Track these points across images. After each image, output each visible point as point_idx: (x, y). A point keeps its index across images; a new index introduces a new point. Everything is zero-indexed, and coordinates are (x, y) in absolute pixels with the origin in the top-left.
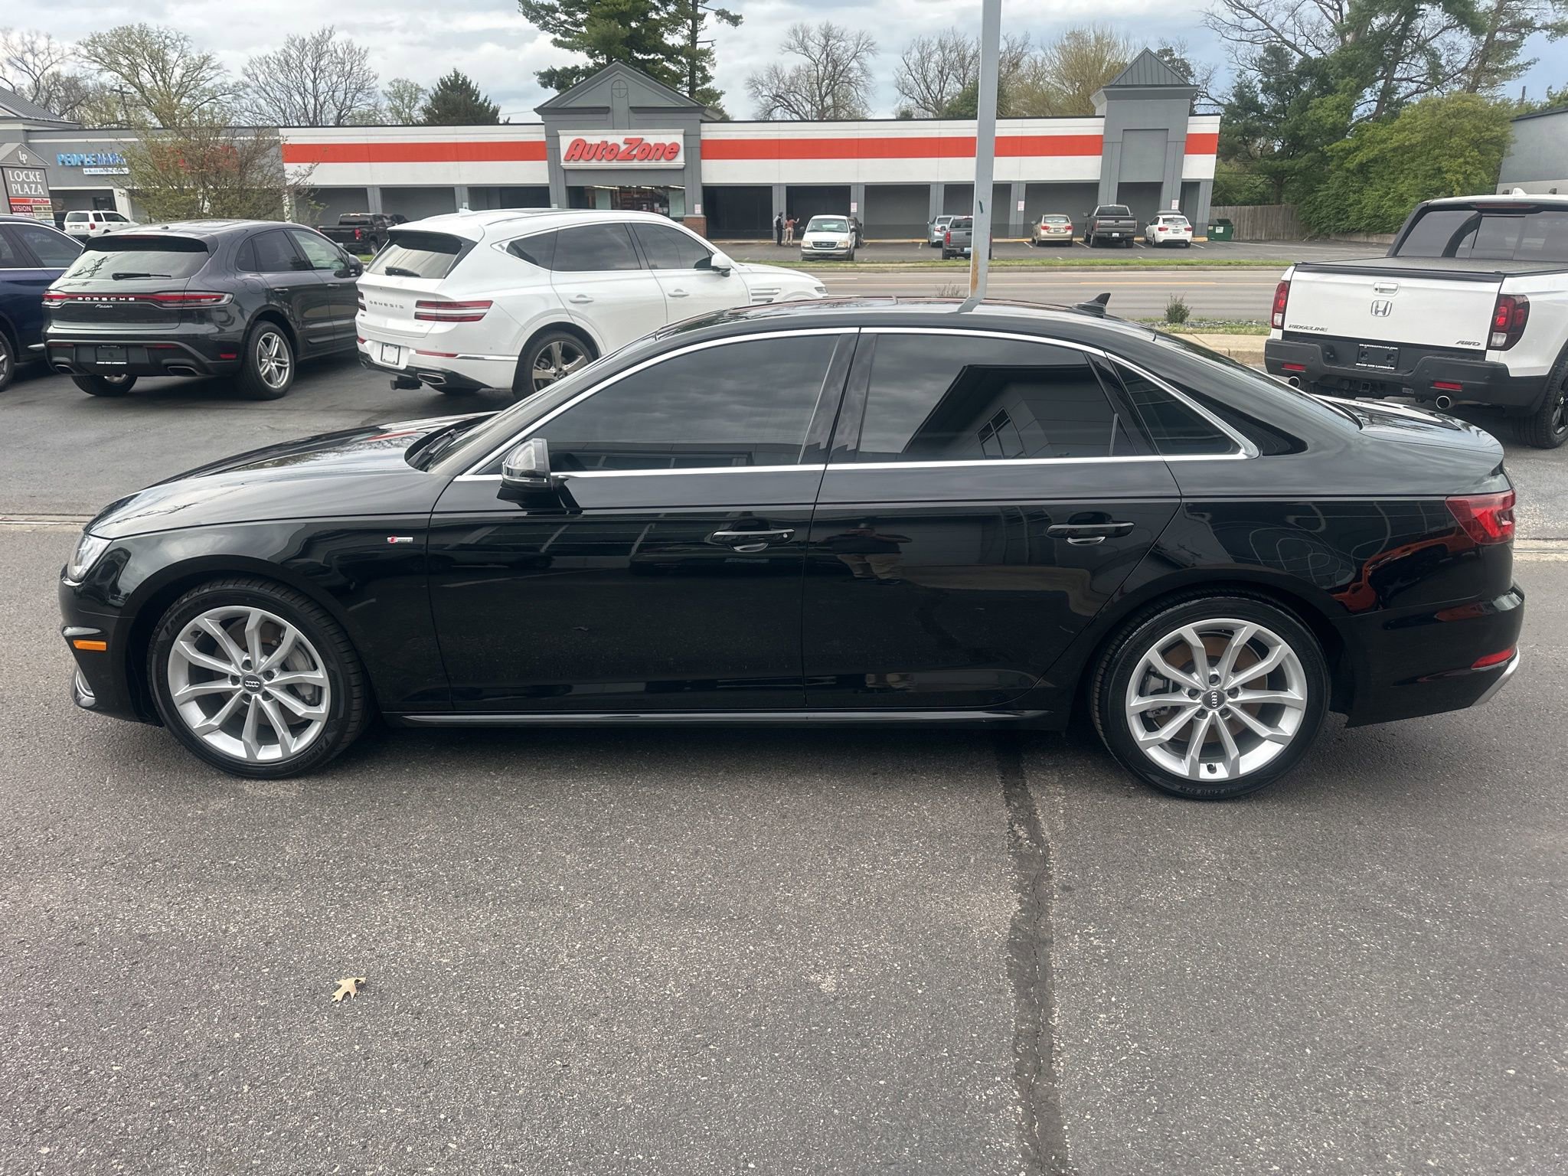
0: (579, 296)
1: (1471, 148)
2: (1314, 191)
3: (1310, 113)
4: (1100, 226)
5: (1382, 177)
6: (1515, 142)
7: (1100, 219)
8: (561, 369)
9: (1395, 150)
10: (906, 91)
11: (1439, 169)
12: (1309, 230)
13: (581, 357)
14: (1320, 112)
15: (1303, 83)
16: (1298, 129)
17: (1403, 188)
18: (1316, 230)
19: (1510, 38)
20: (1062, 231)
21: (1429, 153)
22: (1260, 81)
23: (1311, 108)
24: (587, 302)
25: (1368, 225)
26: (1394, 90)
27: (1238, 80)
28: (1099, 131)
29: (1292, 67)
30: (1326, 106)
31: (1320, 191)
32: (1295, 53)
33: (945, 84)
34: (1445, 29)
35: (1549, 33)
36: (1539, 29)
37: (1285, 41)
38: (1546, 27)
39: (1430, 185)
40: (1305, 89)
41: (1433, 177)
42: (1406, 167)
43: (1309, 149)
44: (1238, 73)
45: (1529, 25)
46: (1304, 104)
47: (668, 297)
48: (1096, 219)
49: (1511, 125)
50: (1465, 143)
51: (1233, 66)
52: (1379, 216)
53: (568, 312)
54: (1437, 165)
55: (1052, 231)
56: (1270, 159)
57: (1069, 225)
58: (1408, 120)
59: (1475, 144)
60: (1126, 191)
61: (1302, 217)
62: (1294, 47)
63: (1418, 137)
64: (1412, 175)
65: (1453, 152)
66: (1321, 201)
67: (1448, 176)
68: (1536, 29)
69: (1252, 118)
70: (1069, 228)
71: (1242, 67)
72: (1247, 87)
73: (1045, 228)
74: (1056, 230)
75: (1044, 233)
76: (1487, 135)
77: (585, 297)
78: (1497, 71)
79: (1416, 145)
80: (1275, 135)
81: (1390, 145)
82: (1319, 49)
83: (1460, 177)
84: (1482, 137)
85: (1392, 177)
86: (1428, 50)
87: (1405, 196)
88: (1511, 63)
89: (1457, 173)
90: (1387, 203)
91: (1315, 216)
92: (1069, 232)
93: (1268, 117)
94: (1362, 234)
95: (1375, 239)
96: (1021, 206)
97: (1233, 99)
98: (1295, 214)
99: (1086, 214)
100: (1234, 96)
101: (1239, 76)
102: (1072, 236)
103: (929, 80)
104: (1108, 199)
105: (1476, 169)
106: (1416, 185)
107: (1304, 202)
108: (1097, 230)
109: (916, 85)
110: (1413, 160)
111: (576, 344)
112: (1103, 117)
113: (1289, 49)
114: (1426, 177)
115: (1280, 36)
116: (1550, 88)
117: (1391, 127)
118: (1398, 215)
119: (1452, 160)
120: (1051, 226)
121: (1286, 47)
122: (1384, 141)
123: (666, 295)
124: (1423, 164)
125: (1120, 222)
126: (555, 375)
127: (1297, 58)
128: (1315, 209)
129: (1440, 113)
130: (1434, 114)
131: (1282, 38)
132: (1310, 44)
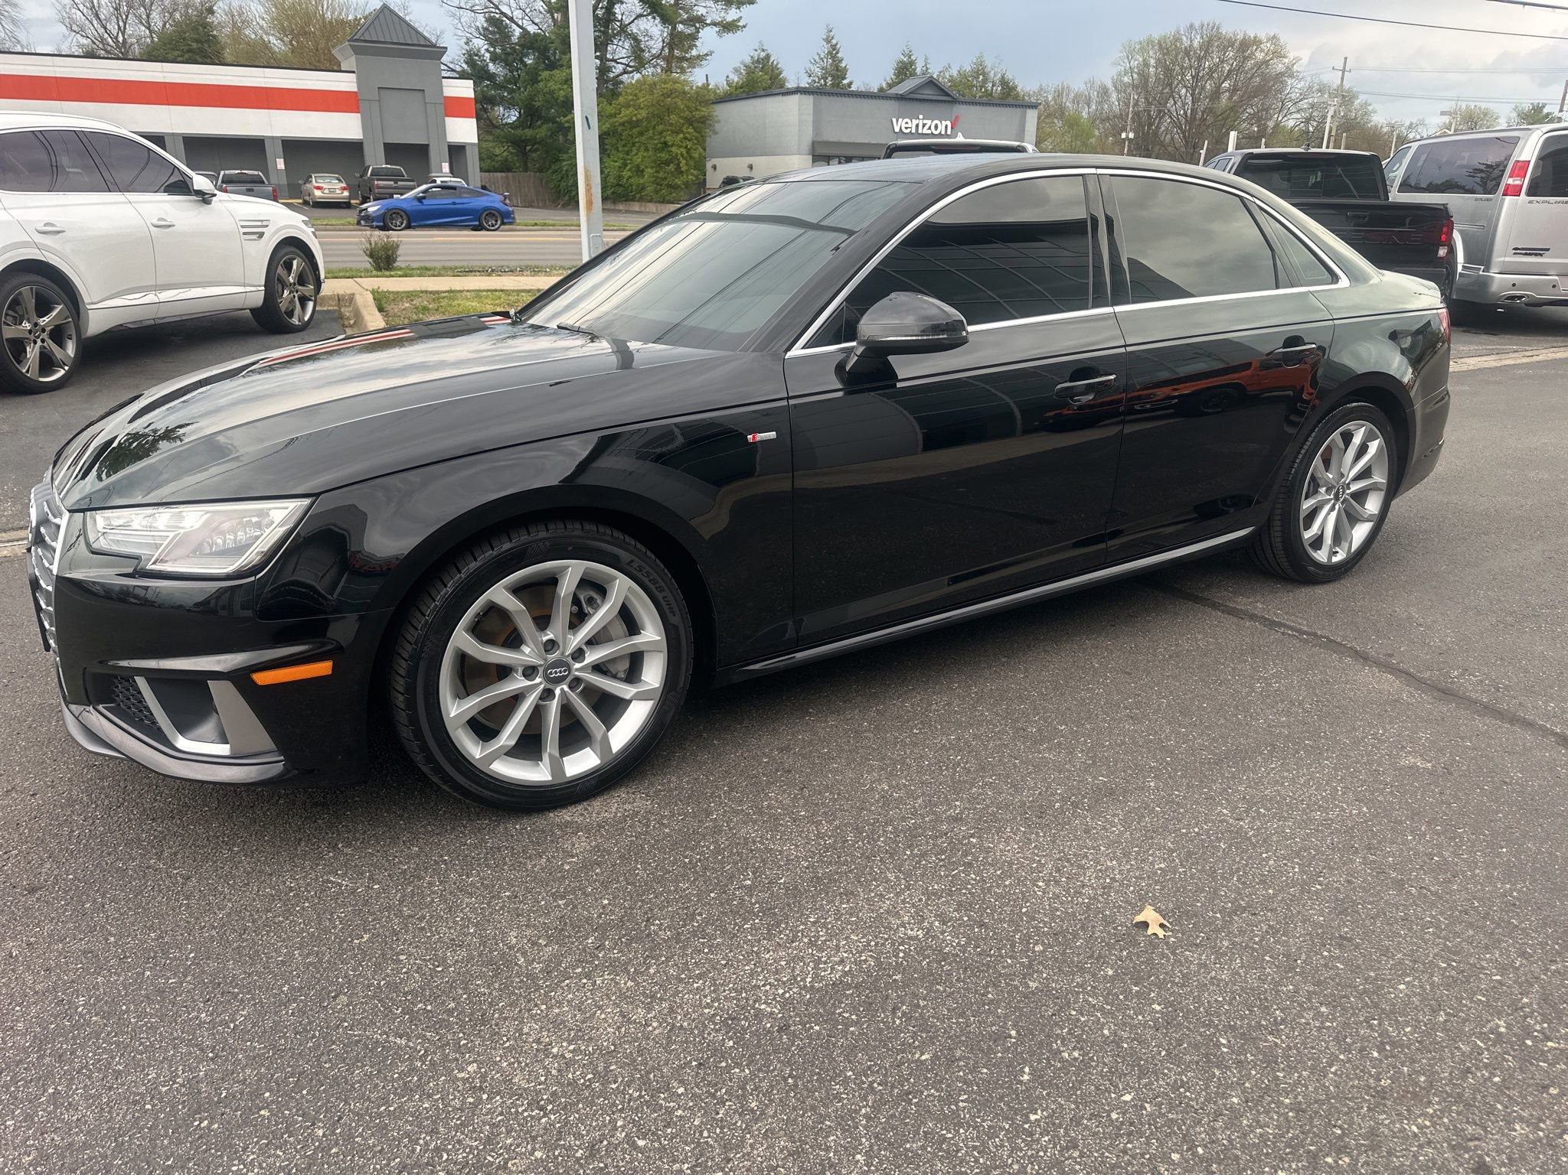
0: (46, 225)
1: (686, 125)
2: (559, 160)
3: (541, 85)
4: (379, 187)
5: (617, 149)
6: (719, 121)
7: (378, 180)
8: (36, 325)
9: (623, 124)
10: (75, 28)
11: (665, 143)
12: (559, 198)
13: (60, 307)
14: (552, 85)
15: (527, 55)
16: (533, 100)
17: (638, 160)
18: (567, 198)
19: (689, 31)
20: (338, 191)
21: (654, 128)
22: (487, 50)
23: (542, 80)
24: (59, 232)
25: (613, 193)
26: (609, 69)
27: (466, 47)
28: (353, 88)
29: (514, 39)
30: (556, 79)
31: (564, 160)
32: (514, 26)
33: (125, 24)
34: (640, 16)
35: (717, 29)
36: (710, 25)
37: (502, 13)
38: (714, 24)
39: (660, 157)
40: (530, 62)
41: (662, 149)
42: (637, 140)
43: (547, 120)
44: (465, 40)
45: (700, 20)
46: (534, 77)
47: (152, 229)
48: (371, 180)
49: (713, 106)
50: (682, 121)
51: (460, 33)
52: (621, 185)
53: (37, 246)
54: (663, 140)
55: (327, 191)
56: (512, 129)
57: (344, 185)
58: (630, 97)
59: (690, 122)
60: (393, 151)
61: (552, 185)
62: (511, 19)
63: (643, 113)
64: (643, 148)
65: (673, 129)
66: (567, 170)
67: (674, 149)
68: (708, 25)
69: (487, 86)
70: (344, 189)
71: (468, 35)
72: (476, 55)
73: (318, 188)
74: (331, 191)
75: (318, 193)
76: (697, 114)
77: (52, 225)
78: (684, 59)
79: (641, 120)
80: (510, 104)
81: (621, 119)
82: (536, 24)
83: (684, 151)
84: (694, 116)
85: (626, 149)
86: (630, 34)
87: (642, 167)
88: (694, 52)
89: (680, 147)
90: (626, 173)
91: (563, 184)
92: (346, 194)
93: (502, 87)
94: (609, 202)
95: (621, 207)
96: (281, 164)
97: (465, 66)
98: (544, 182)
99: (358, 175)
100: (466, 63)
101: (467, 43)
102: (350, 197)
103: (102, 17)
104: (376, 159)
105: (694, 144)
106: (649, 157)
107: (550, 171)
108: (376, 191)
109: (87, 22)
110: (641, 134)
111: (51, 290)
112: (354, 72)
113: (508, 22)
114: (656, 150)
115: (497, 7)
116: (727, 77)
117: (617, 102)
118: (639, 185)
119: (674, 135)
120: (325, 186)
121: (504, 19)
122: (614, 115)
123: (149, 225)
124: (651, 138)
125: (400, 183)
126: (30, 332)
127: (518, 32)
128: (562, 178)
129: (657, 92)
130: (652, 94)
131: (499, 9)
132: (526, 18)
